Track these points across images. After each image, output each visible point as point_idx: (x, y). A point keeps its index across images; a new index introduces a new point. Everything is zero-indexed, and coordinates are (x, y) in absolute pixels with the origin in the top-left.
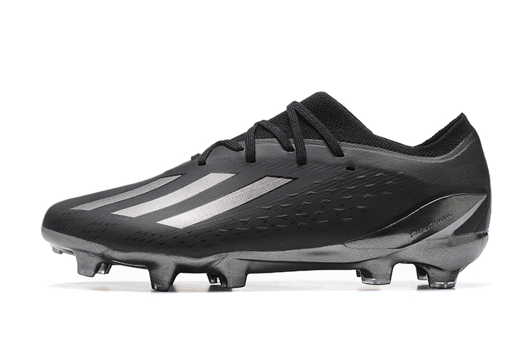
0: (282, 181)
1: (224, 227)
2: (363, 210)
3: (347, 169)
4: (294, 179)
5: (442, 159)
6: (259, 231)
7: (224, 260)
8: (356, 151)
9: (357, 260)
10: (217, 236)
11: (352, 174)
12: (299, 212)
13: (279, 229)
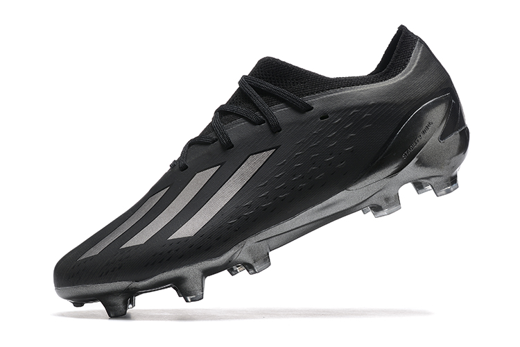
0: (266, 155)
1: (232, 218)
2: (352, 151)
3: (322, 118)
4: (276, 148)
5: (403, 75)
6: (265, 209)
7: (244, 248)
8: (323, 99)
9: (363, 199)
10: (228, 229)
11: (328, 122)
12: (294, 176)
13: (283, 200)
